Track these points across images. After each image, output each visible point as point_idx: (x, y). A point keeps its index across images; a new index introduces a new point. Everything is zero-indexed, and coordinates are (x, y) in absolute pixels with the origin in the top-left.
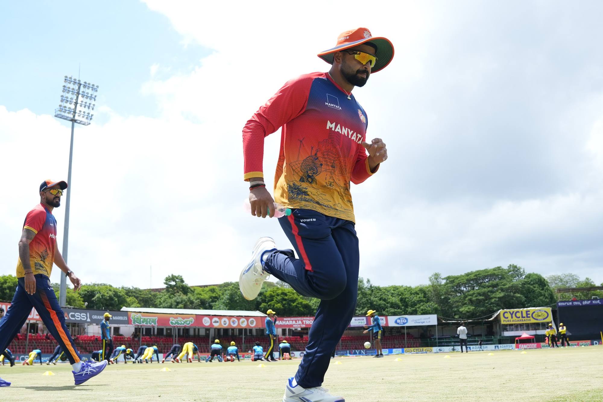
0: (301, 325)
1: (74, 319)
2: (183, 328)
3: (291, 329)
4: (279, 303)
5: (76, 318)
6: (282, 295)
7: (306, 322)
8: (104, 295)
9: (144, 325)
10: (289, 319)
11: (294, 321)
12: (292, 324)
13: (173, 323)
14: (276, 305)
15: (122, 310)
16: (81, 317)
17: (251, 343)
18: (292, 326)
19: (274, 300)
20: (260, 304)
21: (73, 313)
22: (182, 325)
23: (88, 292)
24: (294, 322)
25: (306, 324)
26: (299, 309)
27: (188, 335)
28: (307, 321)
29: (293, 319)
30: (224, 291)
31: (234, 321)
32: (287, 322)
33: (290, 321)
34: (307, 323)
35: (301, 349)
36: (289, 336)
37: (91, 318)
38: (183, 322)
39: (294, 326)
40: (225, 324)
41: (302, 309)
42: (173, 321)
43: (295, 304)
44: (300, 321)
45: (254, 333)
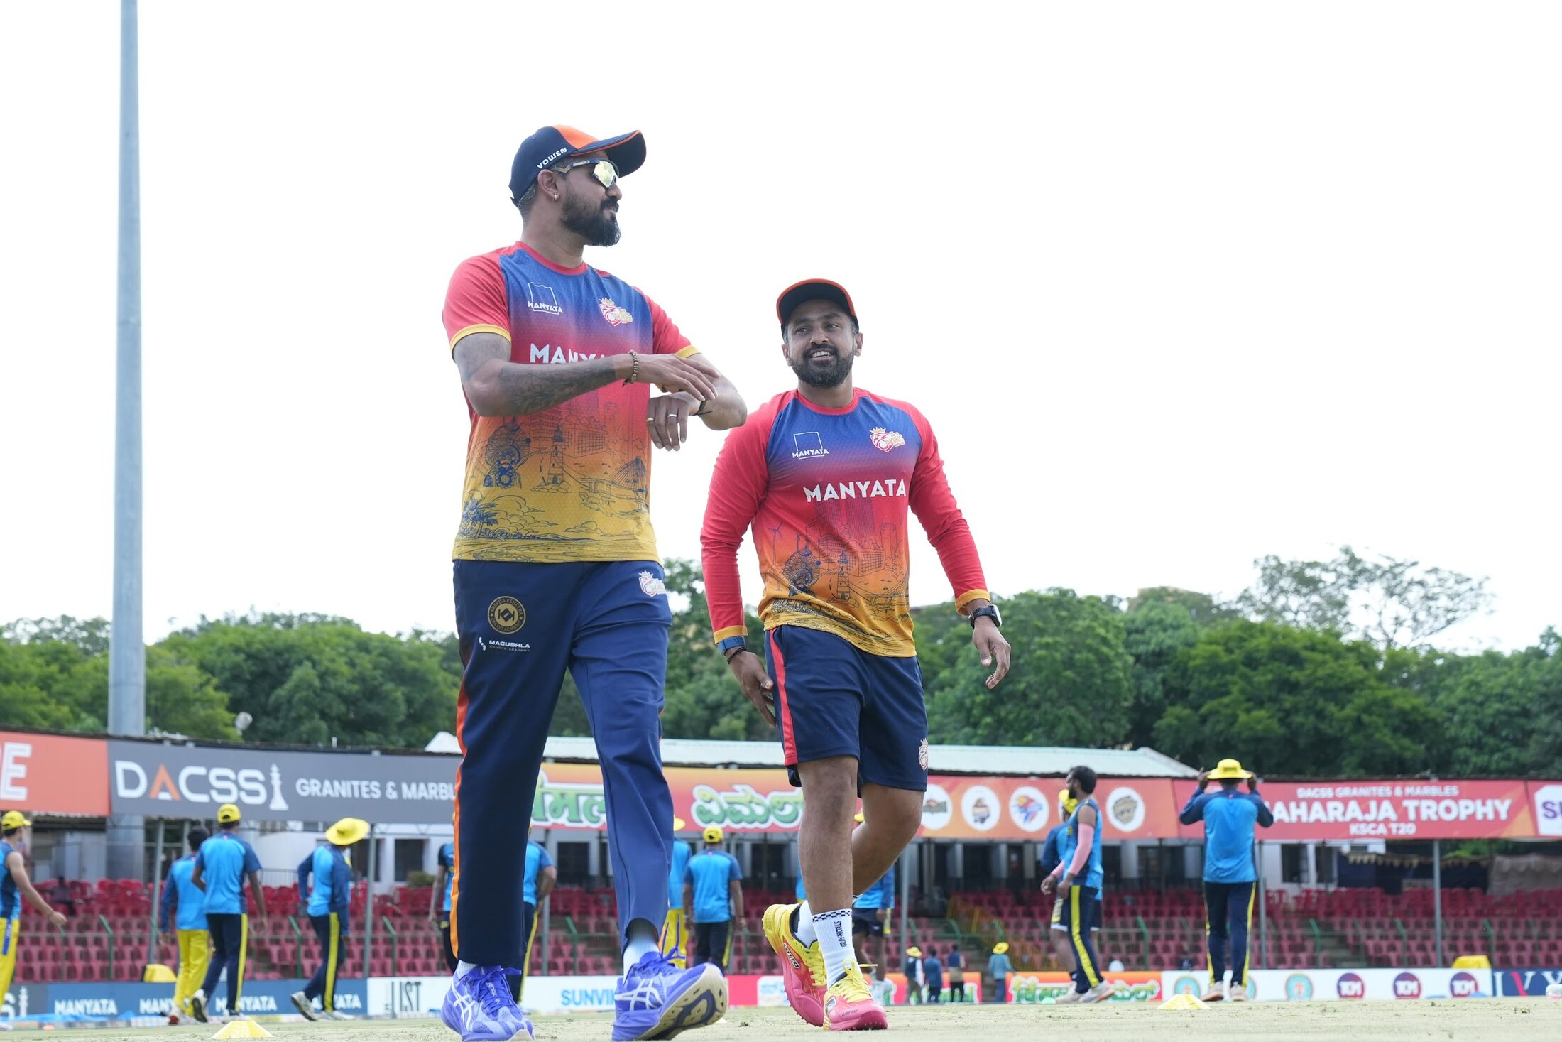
0: (1394, 826)
1: (203, 798)
2: (756, 837)
3: (1330, 849)
4: (1260, 704)
5: (214, 794)
6: (1275, 665)
7: (1418, 810)
8: (335, 674)
9: (562, 827)
10: (1326, 791)
11: (1353, 805)
12: (1340, 819)
13: (709, 812)
14: (1243, 718)
15: (432, 747)
16: (240, 788)
17: (1118, 921)
18: (1341, 828)
19: (1235, 689)
20: (1157, 710)
21: (200, 771)
22: (756, 825)
23: (250, 656)
24: (1354, 810)
25: (1418, 821)
26: (1369, 737)
27: (780, 875)
28: (1424, 803)
29: (1345, 791)
30: (955, 643)
31: (1030, 801)
32: (1317, 806)
33: (1331, 805)
34: (1424, 817)
35: (1393, 956)
36: (1322, 887)
37: (288, 792)
38: (760, 811)
39: (1354, 829)
40: (983, 820)
41: (1385, 736)
42: (708, 806)
43: (1349, 711)
44: (1386, 805)
45: (1131, 865)
